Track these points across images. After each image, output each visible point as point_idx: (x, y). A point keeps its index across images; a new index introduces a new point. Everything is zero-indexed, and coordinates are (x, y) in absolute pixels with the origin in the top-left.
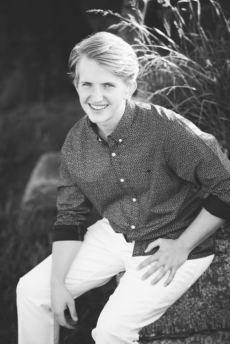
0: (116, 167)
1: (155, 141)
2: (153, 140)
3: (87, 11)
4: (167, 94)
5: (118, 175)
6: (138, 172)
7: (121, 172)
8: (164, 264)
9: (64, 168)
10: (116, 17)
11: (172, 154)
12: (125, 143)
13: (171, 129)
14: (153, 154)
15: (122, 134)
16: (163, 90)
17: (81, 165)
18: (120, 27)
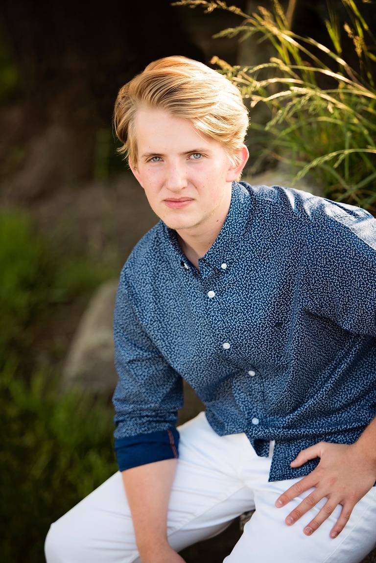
0: (215, 320)
1: (290, 266)
2: (286, 265)
3: (174, 4)
4: (336, 165)
5: (218, 335)
6: (258, 329)
7: (224, 329)
8: (329, 492)
9: (121, 323)
10: (232, 13)
11: (326, 290)
12: (233, 271)
13: (317, 242)
14: (287, 292)
15: (227, 254)
16: (327, 158)
17: (156, 311)
18: (241, 33)
